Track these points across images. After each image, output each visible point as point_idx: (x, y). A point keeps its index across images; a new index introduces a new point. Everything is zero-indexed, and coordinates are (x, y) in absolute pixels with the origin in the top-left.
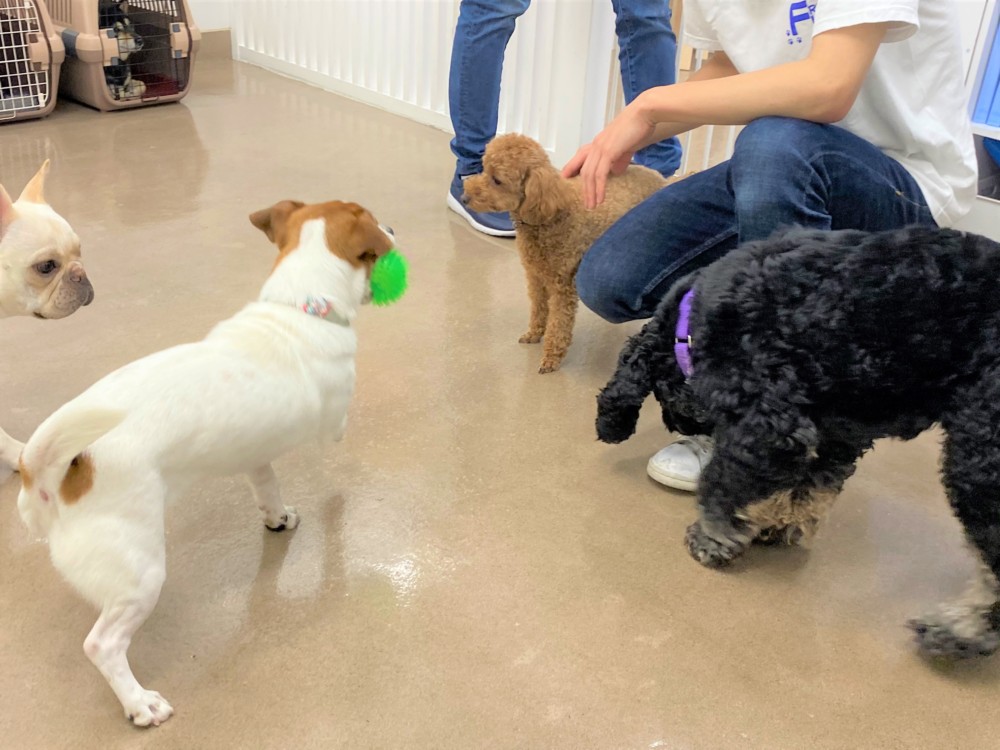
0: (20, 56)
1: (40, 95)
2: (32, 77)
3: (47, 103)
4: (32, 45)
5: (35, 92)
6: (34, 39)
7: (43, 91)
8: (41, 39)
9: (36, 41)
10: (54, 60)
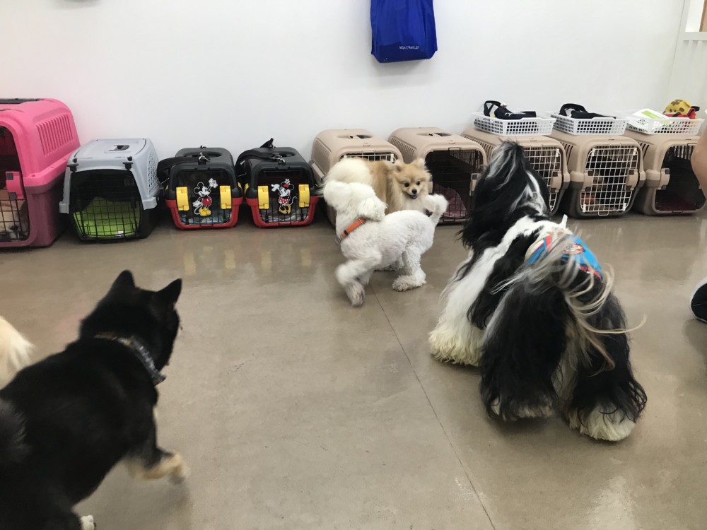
0: (621, 181)
1: (624, 204)
2: (623, 193)
3: (626, 209)
4: (631, 176)
5: (622, 202)
6: (632, 172)
7: (626, 201)
8: (636, 173)
9: (633, 174)
10: (639, 186)
